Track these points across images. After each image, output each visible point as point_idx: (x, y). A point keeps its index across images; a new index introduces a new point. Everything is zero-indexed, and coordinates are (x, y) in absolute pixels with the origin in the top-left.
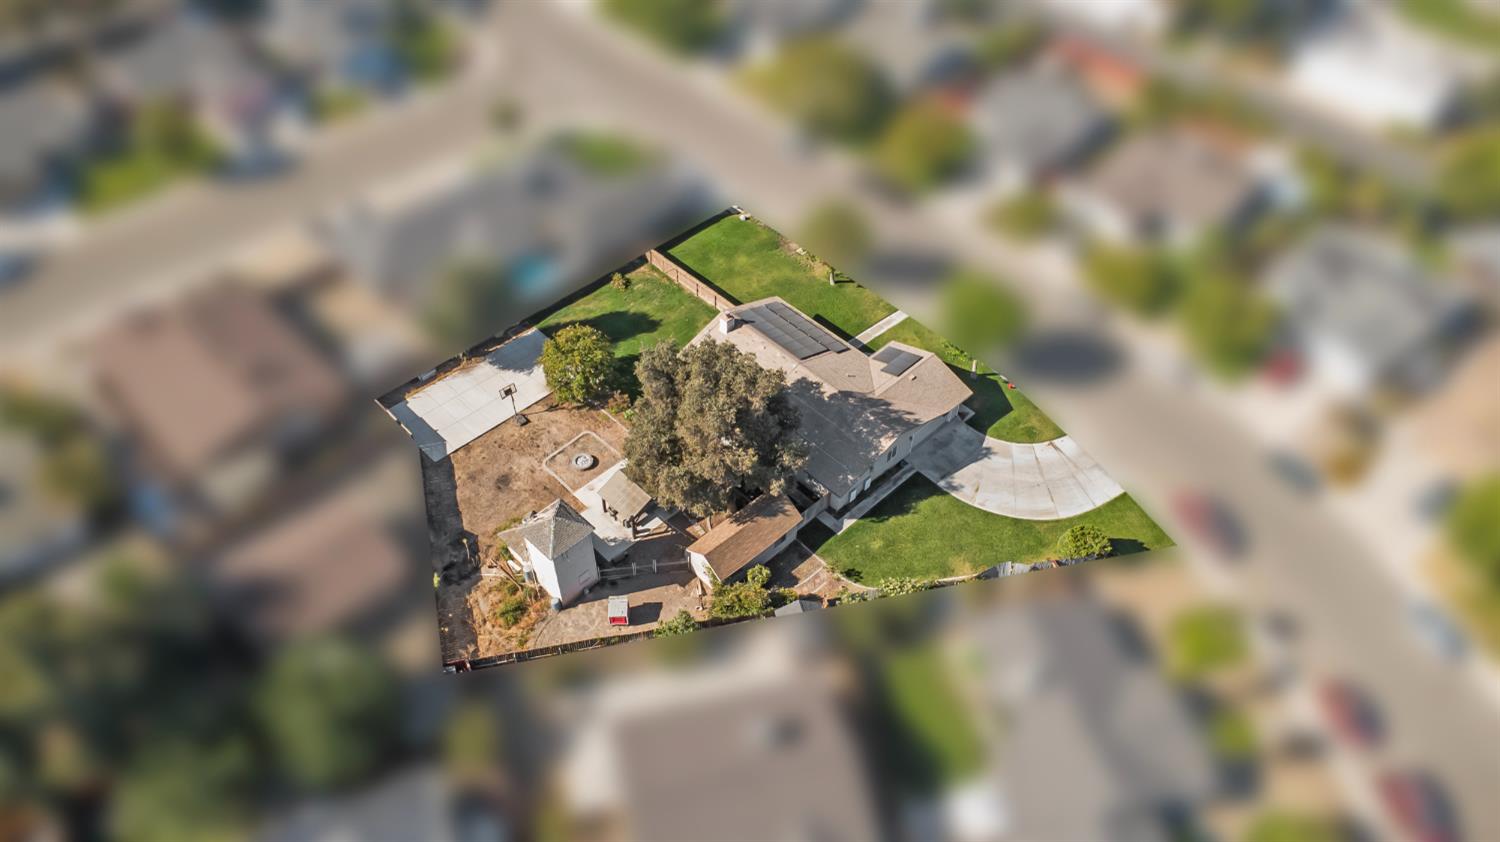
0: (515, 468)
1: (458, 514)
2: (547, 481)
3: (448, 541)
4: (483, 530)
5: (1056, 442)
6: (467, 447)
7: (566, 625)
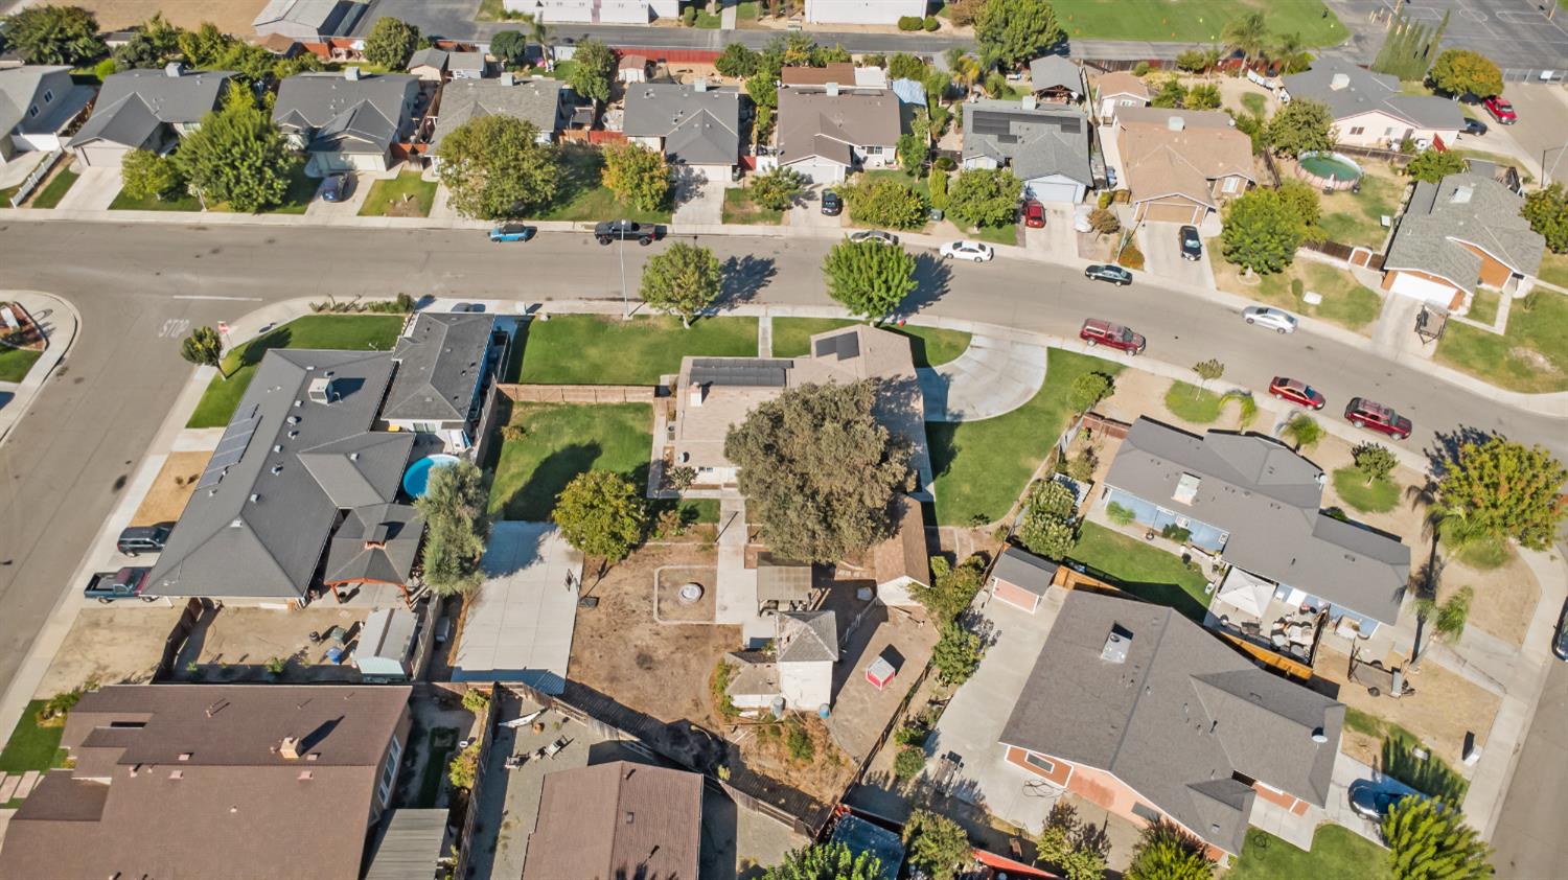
0: (639, 642)
1: (644, 717)
2: (679, 632)
3: (668, 744)
4: (683, 711)
5: (972, 343)
6: (572, 660)
7: (847, 720)
